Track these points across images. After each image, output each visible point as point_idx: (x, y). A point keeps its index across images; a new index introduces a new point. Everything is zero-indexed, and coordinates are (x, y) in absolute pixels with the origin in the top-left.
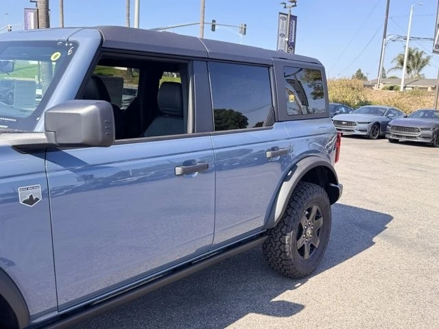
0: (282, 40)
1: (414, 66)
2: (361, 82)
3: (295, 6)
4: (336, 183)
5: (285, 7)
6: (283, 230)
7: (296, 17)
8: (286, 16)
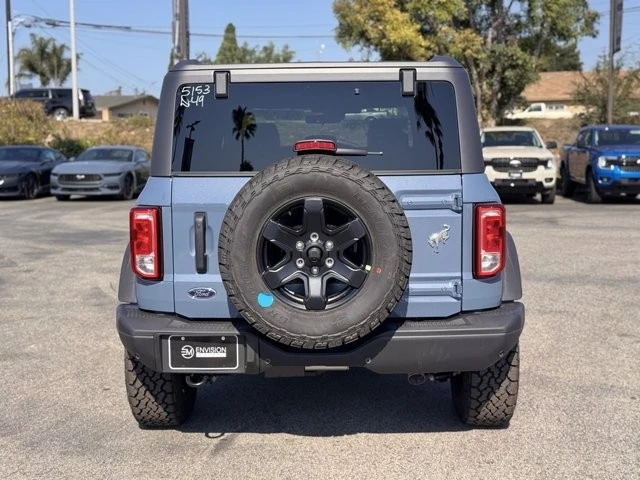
1: (52, 72)
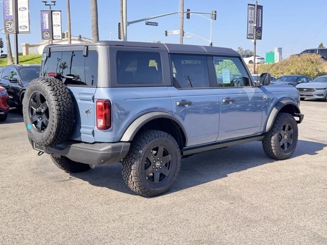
0: (251, 27)
7: (262, 6)
8: (253, 7)
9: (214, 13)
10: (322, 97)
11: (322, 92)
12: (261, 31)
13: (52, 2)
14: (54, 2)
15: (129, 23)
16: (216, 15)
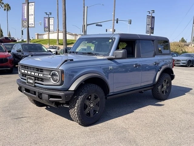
0: (148, 27)
2: (183, 44)
3: (154, 12)
4: (173, 74)
5: (149, 13)
6: (158, 85)
7: (154, 17)
8: (150, 17)
9: (130, 21)
10: (185, 65)
11: (185, 62)
12: (153, 29)
13: (50, 13)
14: (51, 13)
15: (87, 25)
16: (131, 22)
